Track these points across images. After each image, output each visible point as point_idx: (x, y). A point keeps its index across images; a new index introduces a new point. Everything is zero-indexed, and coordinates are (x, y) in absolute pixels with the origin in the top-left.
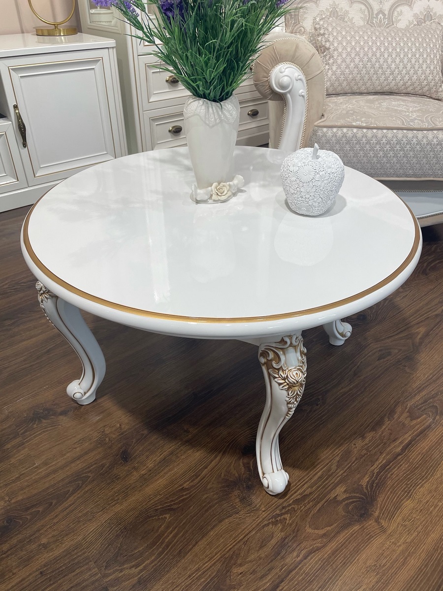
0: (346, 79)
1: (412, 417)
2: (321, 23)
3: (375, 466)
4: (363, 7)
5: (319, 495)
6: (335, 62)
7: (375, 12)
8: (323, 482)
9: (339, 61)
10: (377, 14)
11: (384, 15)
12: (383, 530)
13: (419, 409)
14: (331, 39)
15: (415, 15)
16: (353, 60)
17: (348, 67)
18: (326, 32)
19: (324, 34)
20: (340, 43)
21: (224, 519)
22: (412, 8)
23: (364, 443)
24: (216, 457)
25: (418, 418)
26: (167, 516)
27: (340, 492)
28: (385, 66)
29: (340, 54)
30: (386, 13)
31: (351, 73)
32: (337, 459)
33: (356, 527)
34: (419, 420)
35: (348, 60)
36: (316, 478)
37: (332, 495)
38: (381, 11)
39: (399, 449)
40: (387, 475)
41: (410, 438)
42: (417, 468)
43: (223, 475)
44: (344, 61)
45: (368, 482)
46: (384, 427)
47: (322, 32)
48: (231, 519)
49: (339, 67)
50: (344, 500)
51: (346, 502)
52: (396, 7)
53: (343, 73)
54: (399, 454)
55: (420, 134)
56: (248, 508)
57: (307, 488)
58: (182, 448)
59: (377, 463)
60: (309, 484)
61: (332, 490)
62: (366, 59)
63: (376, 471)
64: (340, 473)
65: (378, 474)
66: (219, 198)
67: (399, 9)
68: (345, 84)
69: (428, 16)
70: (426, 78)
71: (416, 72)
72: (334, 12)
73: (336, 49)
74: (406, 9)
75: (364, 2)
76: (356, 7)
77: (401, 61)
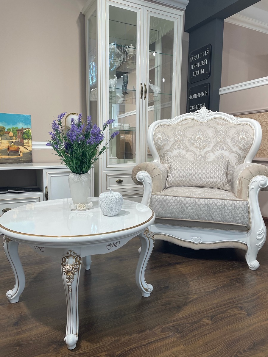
0: (179, 180)
1: (163, 331)
2: (170, 159)
3: (128, 348)
4: (192, 153)
5: (92, 354)
6: (174, 173)
7: (198, 155)
8: (98, 349)
9: (175, 173)
10: (199, 156)
11: (202, 156)
13: (168, 329)
14: (172, 165)
15: (216, 156)
16: (181, 172)
17: (179, 175)
18: (171, 162)
20: (176, 166)
21: (41, 354)
22: (214, 154)
23: (129, 338)
24: (54, 331)
25: (165, 332)
27: (103, 355)
28: (196, 175)
29: (175, 170)
30: (203, 155)
31: (181, 177)
32: (111, 342)
34: (165, 333)
35: (179, 172)
36: (96, 347)
37: (98, 355)
38: (200, 155)
39: (145, 343)
40: (131, 352)
41: (154, 340)
42: (149, 352)
43: (52, 338)
44: (177, 172)
45: (120, 353)
46: (144, 333)
47: (169, 162)
48: (44, 354)
49: (175, 175)
52: (207, 154)
53: (177, 177)
54: (144, 345)
55: (197, 200)
56: (55, 352)
57: (88, 350)
58: (42, 325)
59: (130, 347)
60: (90, 349)
61: (99, 353)
62: (187, 172)
64: (108, 348)
65: (128, 351)
66: (80, 209)
67: (208, 154)
68: (179, 182)
69: (222, 156)
70: (217, 181)
71: (212, 178)
72: (179, 155)
73: (174, 168)
74: (211, 154)
75: (192, 151)
76: (189, 153)
77: (204, 173)
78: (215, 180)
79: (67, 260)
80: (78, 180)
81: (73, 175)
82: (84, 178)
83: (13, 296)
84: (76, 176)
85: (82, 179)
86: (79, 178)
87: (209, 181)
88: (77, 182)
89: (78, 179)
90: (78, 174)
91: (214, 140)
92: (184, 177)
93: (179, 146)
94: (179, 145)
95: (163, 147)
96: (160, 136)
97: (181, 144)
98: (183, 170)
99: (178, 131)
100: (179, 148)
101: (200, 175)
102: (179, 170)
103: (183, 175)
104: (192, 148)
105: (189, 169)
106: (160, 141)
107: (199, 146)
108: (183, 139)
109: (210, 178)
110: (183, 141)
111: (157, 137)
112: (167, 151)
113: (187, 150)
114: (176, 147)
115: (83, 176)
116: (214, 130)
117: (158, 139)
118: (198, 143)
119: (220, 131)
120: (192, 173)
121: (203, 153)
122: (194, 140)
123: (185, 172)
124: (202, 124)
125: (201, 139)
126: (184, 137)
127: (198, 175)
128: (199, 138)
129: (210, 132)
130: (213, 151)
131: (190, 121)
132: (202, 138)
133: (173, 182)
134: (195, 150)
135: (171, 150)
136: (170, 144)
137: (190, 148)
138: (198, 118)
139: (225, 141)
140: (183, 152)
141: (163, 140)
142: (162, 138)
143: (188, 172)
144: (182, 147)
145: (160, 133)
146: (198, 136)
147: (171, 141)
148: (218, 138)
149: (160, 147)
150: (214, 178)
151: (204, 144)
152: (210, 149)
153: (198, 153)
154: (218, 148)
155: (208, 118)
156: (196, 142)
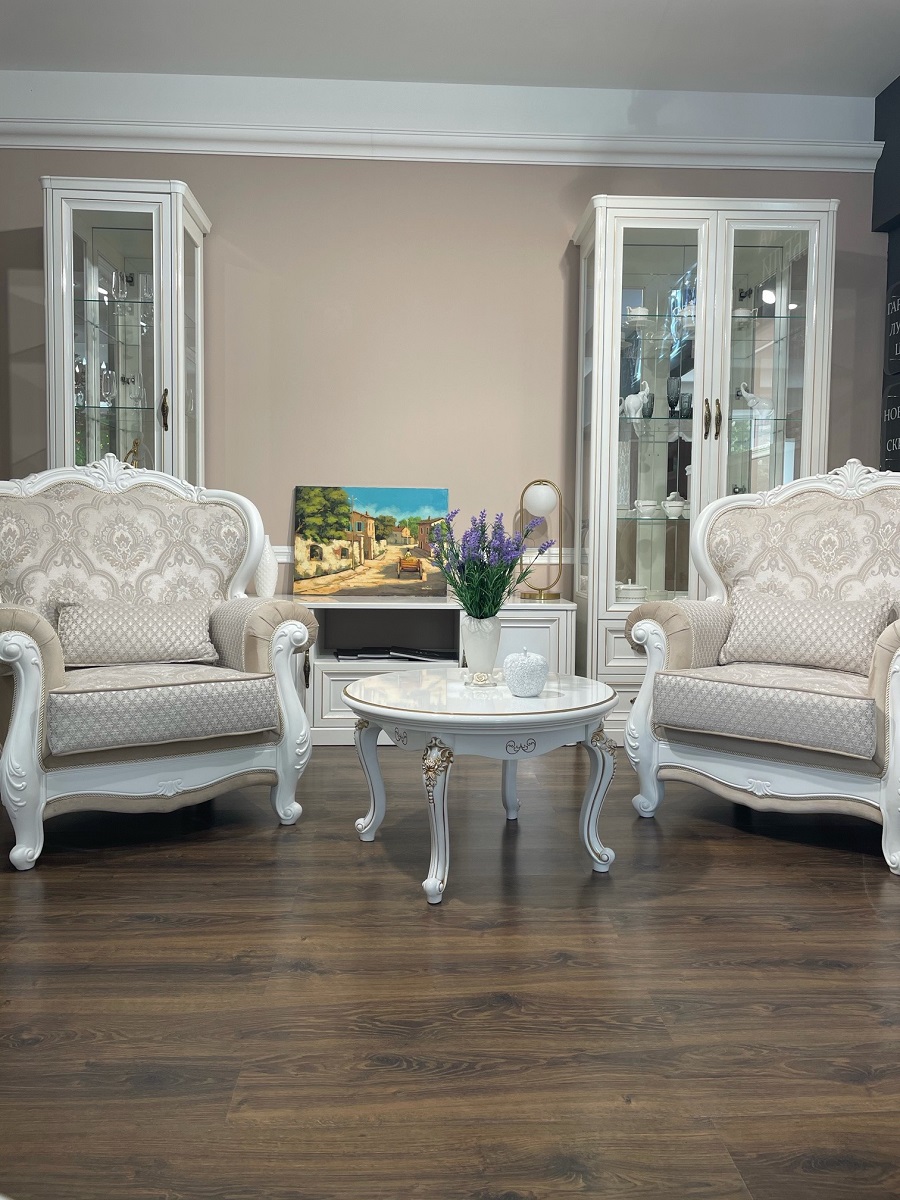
0: (750, 646)
4: (806, 581)
7: (820, 586)
9: (742, 628)
10: (823, 588)
11: (831, 590)
15: (868, 591)
16: (756, 628)
17: (750, 633)
20: (746, 611)
22: (864, 584)
28: (793, 636)
29: (743, 622)
30: (833, 587)
31: (755, 640)
35: (751, 628)
38: (827, 586)
44: (746, 628)
49: (742, 633)
52: (845, 583)
53: (745, 639)
62: (770, 627)
67: (848, 584)
68: (750, 651)
69: (884, 591)
70: (848, 653)
71: (833, 645)
72: (771, 586)
73: (740, 617)
74: (856, 584)
75: (807, 576)
76: (798, 580)
77: (814, 632)
78: (844, 650)
80: (475, 628)
82: (487, 625)
83: (365, 829)
85: (482, 627)
86: (477, 626)
87: (828, 652)
90: (477, 618)
91: (868, 548)
92: (764, 640)
93: (773, 563)
94: (774, 559)
95: (731, 564)
96: (726, 537)
97: (778, 558)
98: (761, 622)
99: (776, 523)
100: (773, 566)
101: (803, 637)
102: (752, 622)
103: (760, 634)
104: (809, 568)
105: (775, 620)
106: (725, 547)
107: (825, 563)
108: (785, 543)
109: (828, 644)
110: (786, 548)
111: (718, 539)
112: (742, 574)
113: (794, 572)
114: (765, 564)
116: (872, 522)
117: (718, 545)
118: (824, 554)
119: (886, 524)
120: (784, 630)
121: (833, 581)
122: (815, 548)
123: (765, 628)
124: (844, 503)
125: (833, 544)
126: (788, 541)
127: (798, 637)
128: (830, 542)
129: (860, 526)
130: (861, 576)
131: (814, 496)
132: (838, 543)
134: (814, 573)
135: (751, 572)
136: (751, 557)
137: (801, 568)
138: (838, 489)
139: (895, 550)
140: (783, 578)
141: (733, 546)
142: (729, 542)
143: (774, 629)
144: (781, 565)
145: (727, 529)
146: (826, 538)
147: (754, 549)
148: (880, 543)
149: (724, 563)
150: (839, 645)
151: (839, 557)
152: (855, 570)
153: (821, 582)
154: (876, 569)
155: (865, 488)
156: (819, 552)
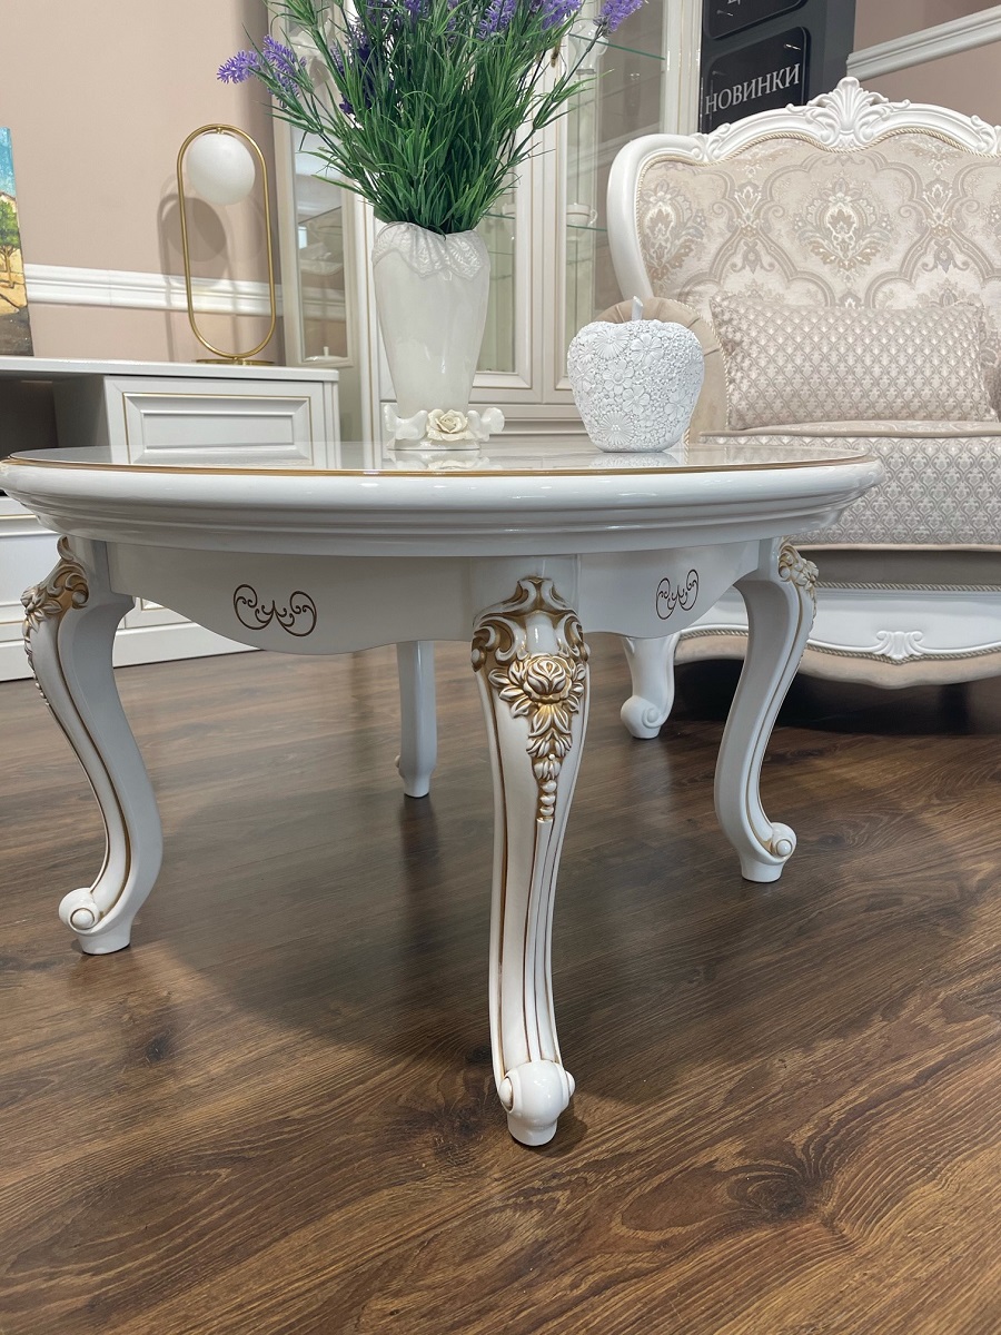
0: (779, 395)
1: (950, 1012)
2: (725, 303)
3: (836, 1106)
4: (813, 288)
5: (663, 1156)
6: (755, 363)
7: (838, 296)
8: (680, 1131)
9: (763, 362)
10: (843, 299)
11: (857, 299)
12: (846, 1246)
13: (971, 1003)
14: (745, 327)
15: (921, 297)
17: (780, 371)
18: (735, 316)
19: (731, 320)
20: (762, 330)
21: (379, 1189)
22: (913, 287)
23: (809, 1059)
24: (394, 1063)
25: (967, 1020)
26: (224, 1172)
27: (726, 1154)
29: (763, 349)
30: (861, 295)
31: (789, 382)
32: (729, 1086)
33: (763, 1234)
34: (969, 1024)
35: (780, 360)
36: (662, 1119)
37: (702, 1159)
38: (849, 294)
39: (909, 1077)
40: (869, 1127)
41: (941, 1057)
42: (960, 1117)
43: (401, 1100)
44: (772, 360)
45: (811, 1139)
46: (869, 1032)
47: (726, 317)
48: (398, 1190)
49: (763, 371)
50: (735, 1171)
51: (740, 1176)
52: (880, 286)
53: (772, 383)
54: (908, 1087)
55: (930, 444)
56: (455, 1170)
57: (634, 1139)
58: (311, 1042)
59: (843, 1100)
60: (638, 1132)
61: (703, 1147)
63: (836, 1117)
64: (732, 1115)
65: (842, 1124)
66: (444, 436)
67: (886, 288)
68: (778, 404)
69: (948, 296)
70: (951, 393)
71: (928, 382)
72: (755, 292)
73: (754, 341)
74: (899, 288)
75: (814, 278)
76: (800, 287)
77: (893, 359)
78: (945, 389)
79: (518, 634)
80: (432, 262)
81: (407, 236)
82: (462, 253)
83: (102, 915)
84: (422, 241)
85: (452, 257)
86: (438, 252)
87: (917, 394)
88: (425, 277)
89: (435, 258)
90: (430, 229)
91: (911, 224)
92: (806, 381)
93: (751, 257)
94: (752, 249)
95: (678, 260)
96: (667, 209)
97: (759, 247)
98: (799, 347)
99: (744, 186)
100: (753, 262)
101: (877, 370)
102: (781, 348)
103: (798, 370)
104: (814, 264)
106: (667, 227)
107: (841, 254)
108: (767, 220)
109: (919, 381)
110: (770, 229)
111: (653, 212)
112: (698, 279)
113: (792, 274)
114: (738, 260)
115: (459, 242)
116: (907, 182)
117: (654, 221)
118: (836, 238)
119: (931, 184)
120: (842, 358)
121: (860, 286)
122: (818, 228)
123: (808, 358)
124: (844, 158)
125: (847, 220)
126: (770, 215)
127: (868, 371)
128: (840, 218)
129: (888, 192)
130: (906, 274)
131: (786, 144)
132: (855, 218)
133: (751, 406)
134: (825, 271)
135: (714, 275)
136: (713, 247)
137: (801, 264)
138: (825, 133)
139: (959, 227)
140: (772, 282)
141: (681, 225)
142: (673, 216)
143: (825, 358)
144: (766, 259)
145: (666, 193)
146: (833, 210)
147: (717, 231)
148: (928, 216)
149: (664, 260)
150: (936, 382)
151: (863, 243)
152: (894, 263)
153: (839, 287)
154: (929, 259)
155: (868, 131)
156: (827, 235)
